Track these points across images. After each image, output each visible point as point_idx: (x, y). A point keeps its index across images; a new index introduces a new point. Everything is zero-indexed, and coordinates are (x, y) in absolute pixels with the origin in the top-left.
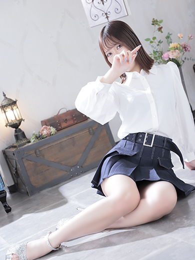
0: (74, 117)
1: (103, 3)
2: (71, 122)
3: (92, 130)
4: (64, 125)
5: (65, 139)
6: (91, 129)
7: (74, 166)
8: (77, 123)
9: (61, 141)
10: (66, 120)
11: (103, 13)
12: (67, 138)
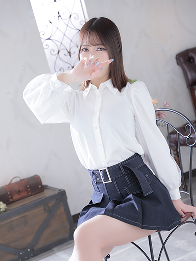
0: (29, 188)
1: (70, 55)
2: (25, 194)
3: (48, 206)
4: (16, 197)
5: (16, 218)
6: (46, 206)
7: (23, 249)
8: (31, 195)
9: (11, 220)
10: (19, 191)
11: (69, 65)
12: (19, 217)
